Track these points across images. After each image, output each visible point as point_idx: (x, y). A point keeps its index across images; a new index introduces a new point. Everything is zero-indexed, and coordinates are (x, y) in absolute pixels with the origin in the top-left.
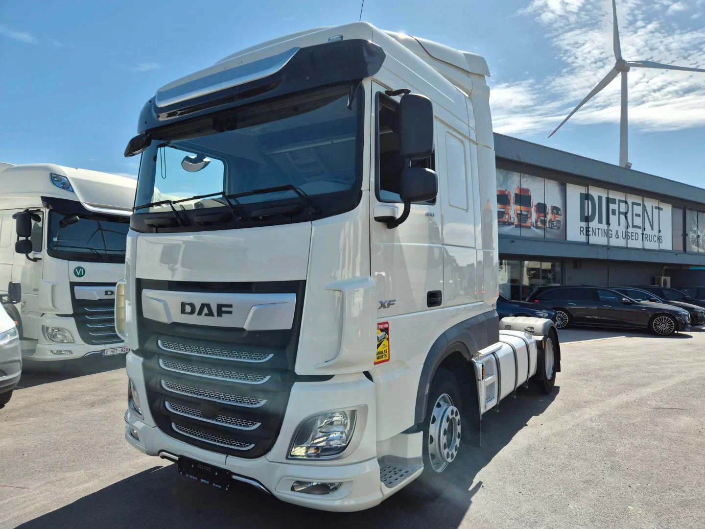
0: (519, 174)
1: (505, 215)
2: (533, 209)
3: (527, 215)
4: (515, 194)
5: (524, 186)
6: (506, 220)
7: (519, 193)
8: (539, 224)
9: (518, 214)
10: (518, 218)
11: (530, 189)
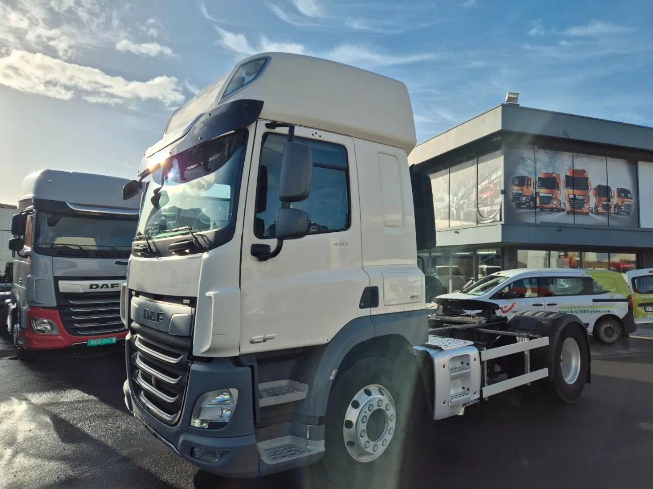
0: (571, 154)
1: (553, 200)
2: (591, 193)
3: (584, 200)
4: (567, 177)
5: (579, 166)
6: (554, 207)
7: (571, 175)
8: (600, 209)
9: (570, 199)
10: (570, 203)
11: (587, 170)
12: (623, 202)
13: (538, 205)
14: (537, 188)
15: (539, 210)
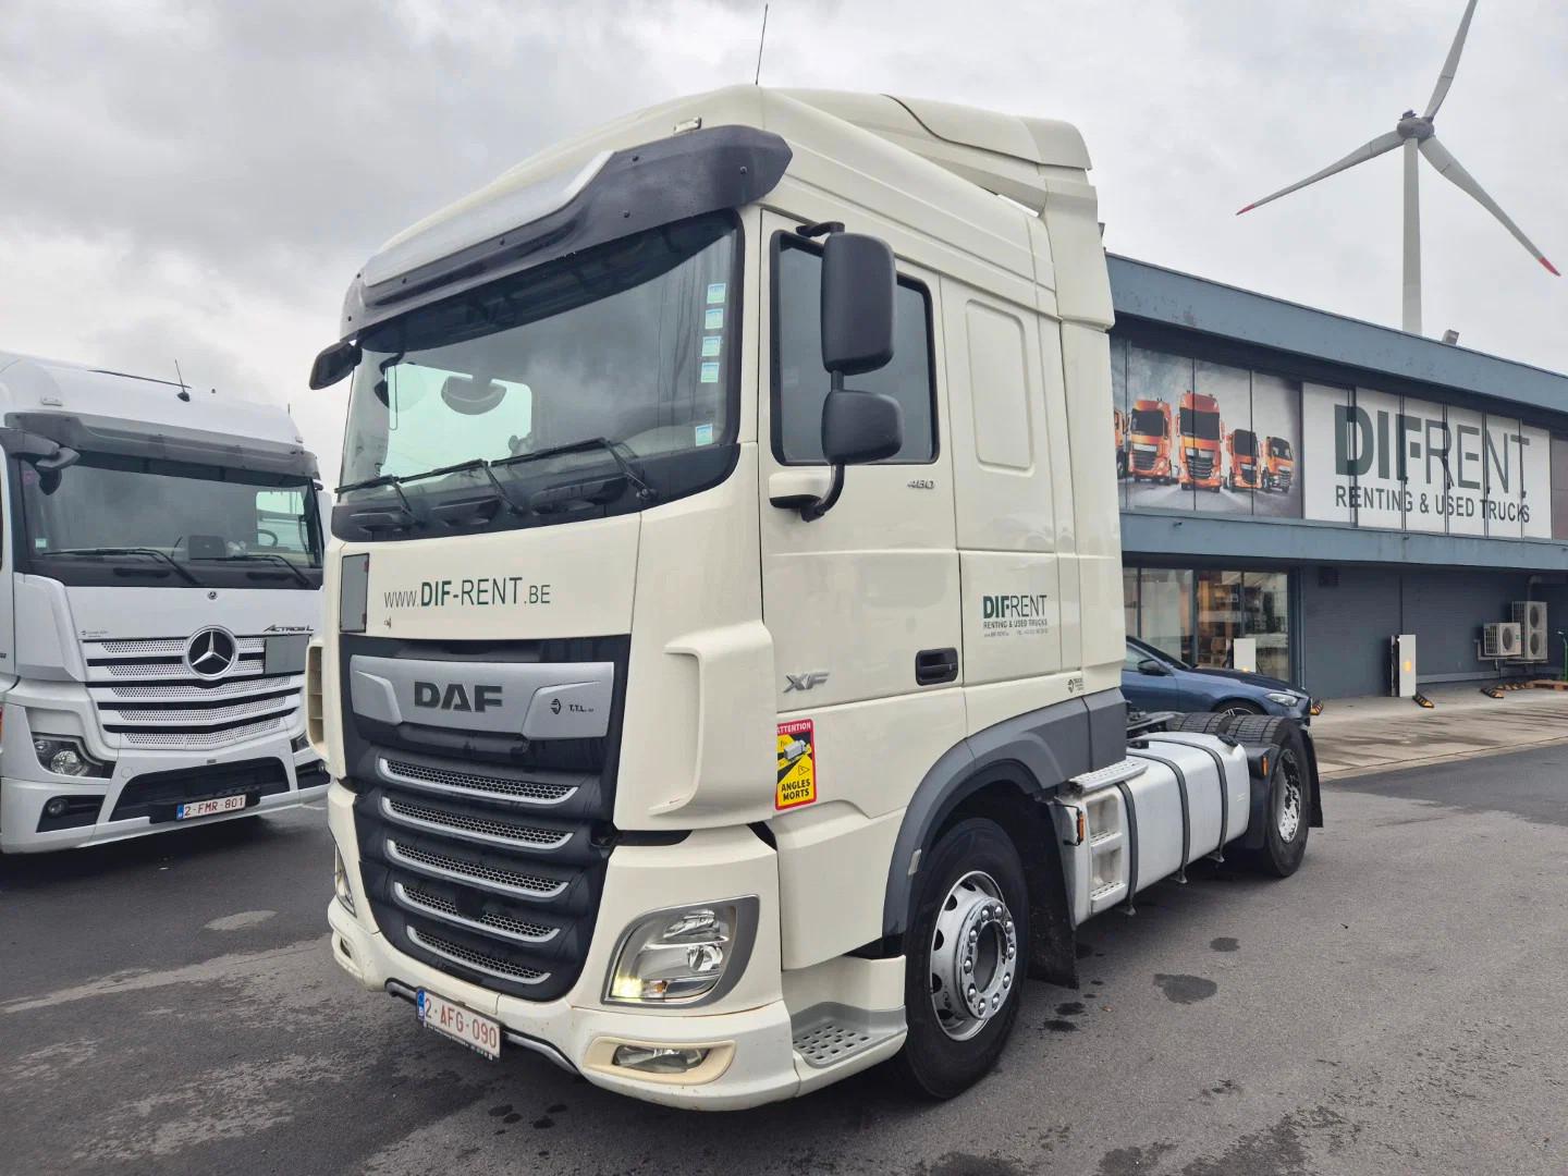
0: (1189, 362)
1: (1157, 460)
2: (1224, 446)
3: (1211, 460)
4: (1181, 409)
5: (1203, 390)
6: (1159, 473)
7: (1190, 407)
8: (1239, 480)
9: (1188, 457)
10: (1188, 467)
11: (1217, 399)
12: (1276, 465)
13: (1131, 469)
14: (1130, 432)
15: (1132, 479)
